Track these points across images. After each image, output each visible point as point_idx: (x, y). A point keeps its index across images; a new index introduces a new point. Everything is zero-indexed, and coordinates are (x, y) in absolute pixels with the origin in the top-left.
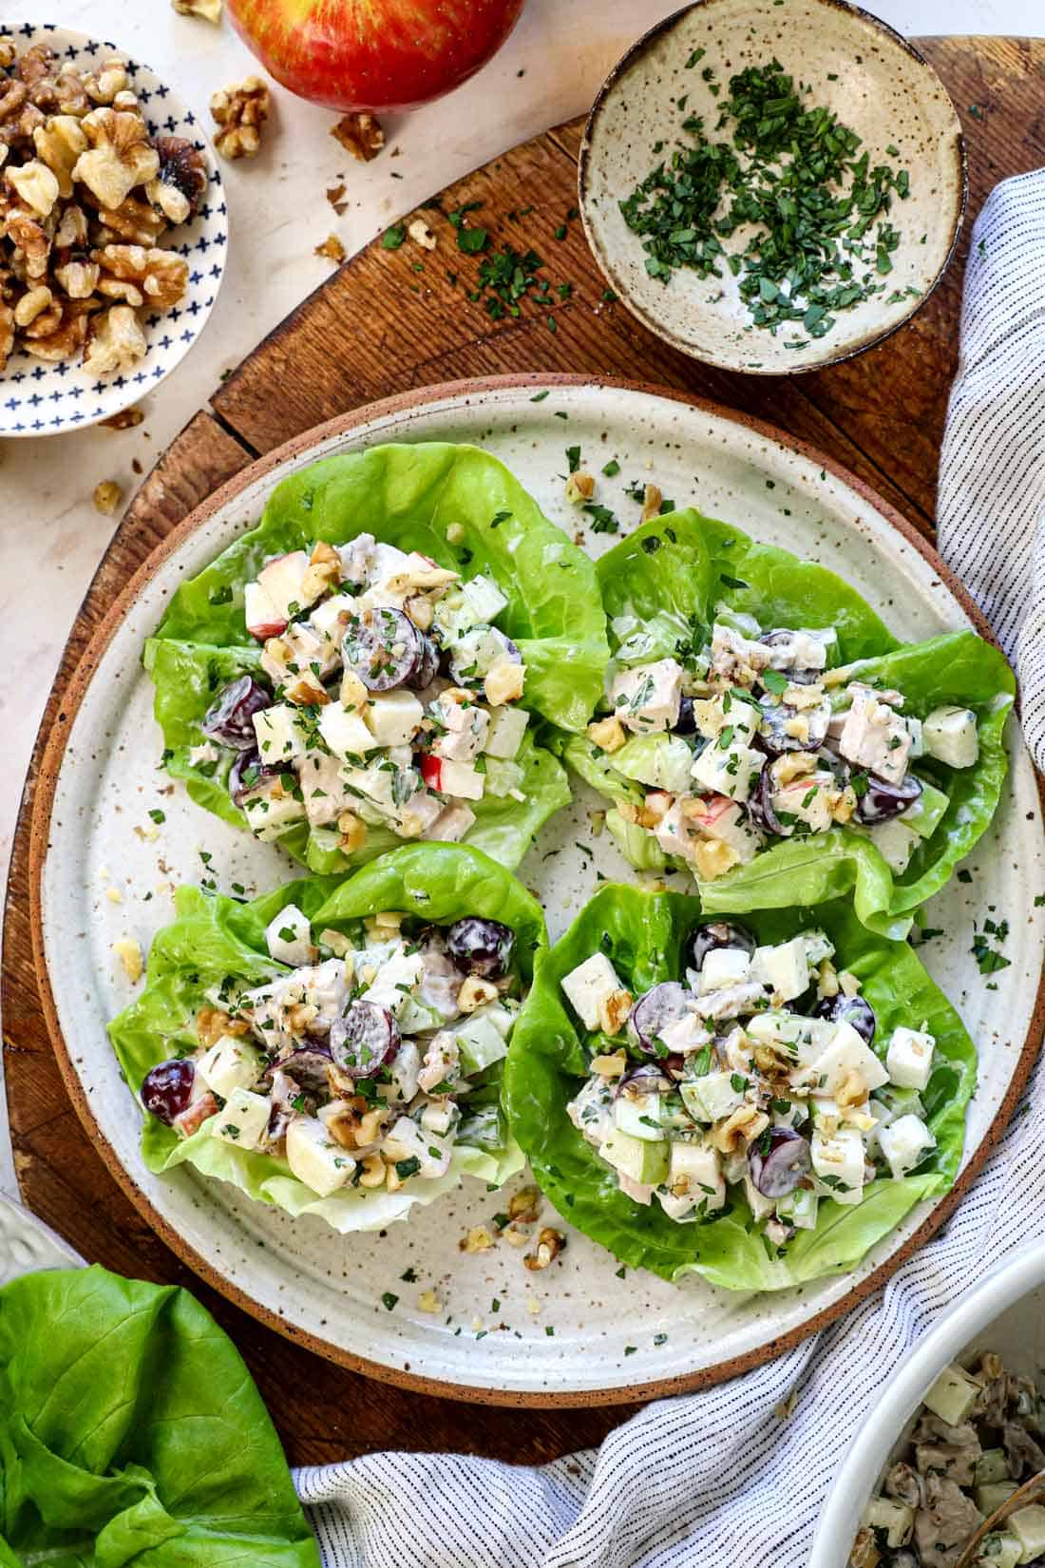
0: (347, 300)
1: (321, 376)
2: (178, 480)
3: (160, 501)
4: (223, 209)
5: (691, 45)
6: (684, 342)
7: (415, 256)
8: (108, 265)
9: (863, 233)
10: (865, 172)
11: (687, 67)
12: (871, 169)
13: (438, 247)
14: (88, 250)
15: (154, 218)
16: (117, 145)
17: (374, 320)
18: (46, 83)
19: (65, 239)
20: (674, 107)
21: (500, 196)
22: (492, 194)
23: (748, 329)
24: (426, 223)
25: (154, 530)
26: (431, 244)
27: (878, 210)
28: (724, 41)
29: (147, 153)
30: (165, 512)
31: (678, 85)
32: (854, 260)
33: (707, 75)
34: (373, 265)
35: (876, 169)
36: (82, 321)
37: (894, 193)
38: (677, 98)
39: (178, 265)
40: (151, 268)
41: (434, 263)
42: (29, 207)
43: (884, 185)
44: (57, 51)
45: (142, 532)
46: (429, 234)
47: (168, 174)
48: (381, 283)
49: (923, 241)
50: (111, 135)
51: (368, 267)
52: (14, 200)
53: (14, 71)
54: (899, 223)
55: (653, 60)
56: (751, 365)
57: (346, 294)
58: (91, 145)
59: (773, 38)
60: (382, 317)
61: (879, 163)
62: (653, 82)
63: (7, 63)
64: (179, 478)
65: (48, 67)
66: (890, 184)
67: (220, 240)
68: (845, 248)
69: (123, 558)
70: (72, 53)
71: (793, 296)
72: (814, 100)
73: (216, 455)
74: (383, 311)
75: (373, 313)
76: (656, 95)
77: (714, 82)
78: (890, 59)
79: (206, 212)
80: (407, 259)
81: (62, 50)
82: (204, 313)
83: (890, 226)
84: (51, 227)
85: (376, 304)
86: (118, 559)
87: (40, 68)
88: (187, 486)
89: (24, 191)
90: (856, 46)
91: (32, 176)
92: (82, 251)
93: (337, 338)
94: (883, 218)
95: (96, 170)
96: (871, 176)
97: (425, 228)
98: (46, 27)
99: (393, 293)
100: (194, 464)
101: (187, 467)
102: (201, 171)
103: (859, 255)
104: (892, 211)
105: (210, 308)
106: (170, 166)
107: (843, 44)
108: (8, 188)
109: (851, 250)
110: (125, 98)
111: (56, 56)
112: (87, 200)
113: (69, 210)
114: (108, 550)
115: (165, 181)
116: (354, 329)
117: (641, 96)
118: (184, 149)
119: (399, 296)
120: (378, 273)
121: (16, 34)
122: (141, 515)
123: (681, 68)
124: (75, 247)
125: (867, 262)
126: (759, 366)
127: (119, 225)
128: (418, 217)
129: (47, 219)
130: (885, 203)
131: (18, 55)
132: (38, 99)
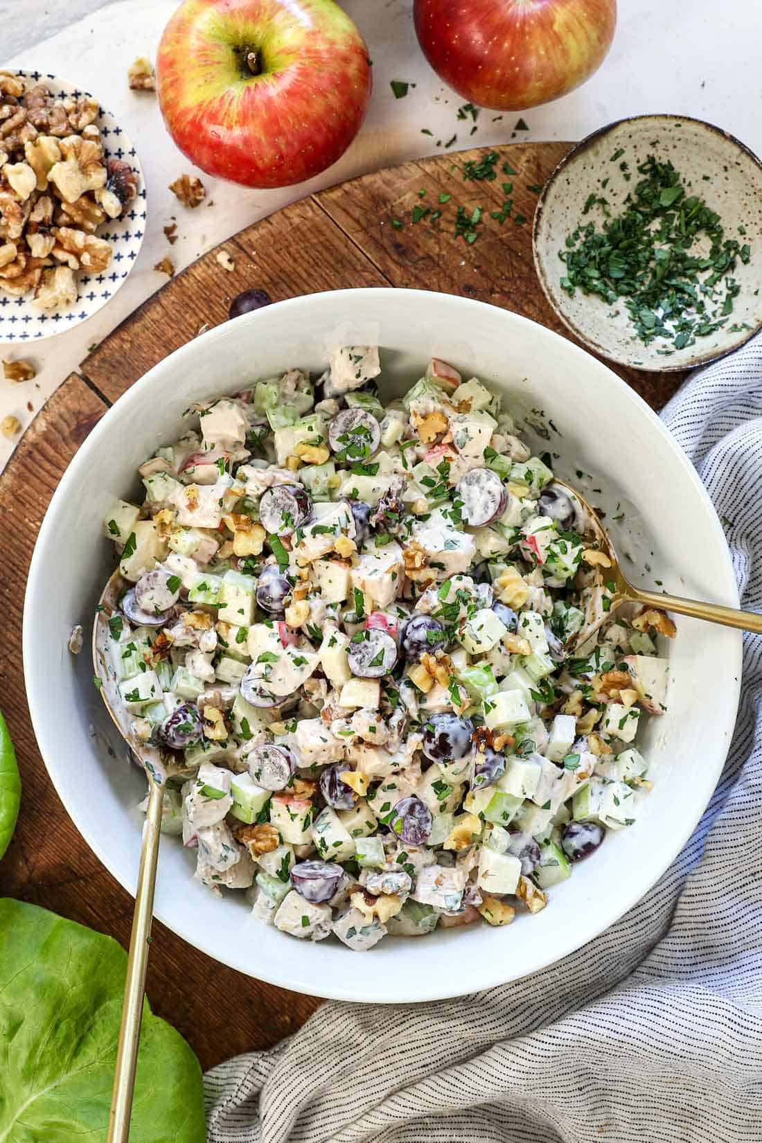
0: (173, 302)
1: (155, 353)
2: (56, 419)
3: (45, 432)
4: (144, 215)
5: (615, 146)
6: (592, 342)
7: (221, 275)
8: (60, 239)
9: (715, 283)
10: (720, 242)
11: (611, 160)
12: (724, 241)
13: (236, 270)
14: (50, 227)
15: (98, 213)
16: (81, 161)
17: (191, 317)
18: (43, 111)
19: (36, 217)
20: (599, 185)
21: (278, 237)
22: (272, 235)
23: (633, 339)
24: (228, 253)
25: (39, 451)
26: (231, 267)
27: (727, 269)
28: (638, 146)
29: (99, 170)
30: (47, 439)
31: (603, 171)
32: (707, 301)
33: (623, 167)
34: (191, 280)
35: (729, 241)
36: (38, 272)
37: (738, 259)
38: (602, 180)
39: (106, 249)
40: (87, 248)
41: (233, 280)
42: (15, 193)
43: (732, 253)
44: (52, 92)
45: (30, 453)
46: (230, 261)
47: (111, 184)
48: (197, 292)
49: (756, 293)
50: (77, 155)
51: (188, 281)
52: (6, 187)
53: (23, 102)
54: (740, 280)
55: (590, 153)
56: (635, 363)
57: (173, 298)
58: (63, 158)
59: (670, 147)
60: (197, 315)
61: (731, 238)
62: (588, 168)
63: (19, 95)
64: (57, 417)
65: (45, 101)
66: (737, 253)
67: (139, 235)
68: (702, 291)
69: (18, 469)
70: (63, 96)
71: (664, 319)
72: (692, 191)
73: (82, 402)
74: (197, 310)
75: (190, 311)
76: (589, 176)
77: (627, 172)
78: (747, 171)
79: (133, 216)
80: (214, 277)
81: (56, 93)
82: (120, 281)
83: (733, 280)
84: (29, 207)
85: (193, 306)
86: (14, 470)
87: (40, 101)
88: (62, 422)
89: (13, 182)
90: (725, 160)
91: (19, 173)
92: (45, 228)
93: (166, 327)
94: (730, 275)
95: (64, 175)
96: (724, 246)
97: (227, 257)
98: (49, 76)
99: (205, 299)
100: (67, 408)
101: (63, 410)
102: (133, 185)
103: (711, 297)
104: (736, 271)
105: (124, 279)
106: (113, 179)
107: (717, 157)
108: (3, 178)
109: (706, 293)
110: (92, 130)
111: (52, 96)
112: (55, 193)
113: (42, 198)
114: (8, 464)
115: (108, 189)
116: (177, 322)
117: (580, 176)
118: (124, 169)
119: (208, 301)
120: (195, 285)
121: (29, 77)
122: (31, 440)
123: (607, 161)
124: (42, 223)
125: (716, 302)
126: (640, 364)
127: (74, 213)
128: (223, 249)
129: (26, 202)
130: (732, 266)
131: (27, 91)
132: (37, 122)
